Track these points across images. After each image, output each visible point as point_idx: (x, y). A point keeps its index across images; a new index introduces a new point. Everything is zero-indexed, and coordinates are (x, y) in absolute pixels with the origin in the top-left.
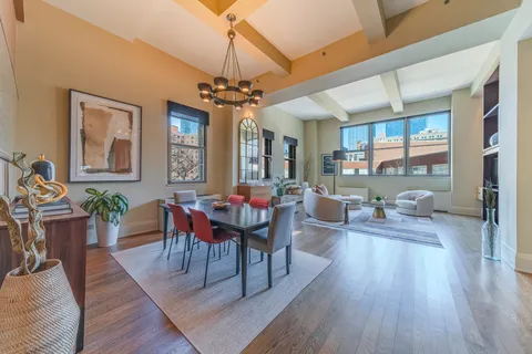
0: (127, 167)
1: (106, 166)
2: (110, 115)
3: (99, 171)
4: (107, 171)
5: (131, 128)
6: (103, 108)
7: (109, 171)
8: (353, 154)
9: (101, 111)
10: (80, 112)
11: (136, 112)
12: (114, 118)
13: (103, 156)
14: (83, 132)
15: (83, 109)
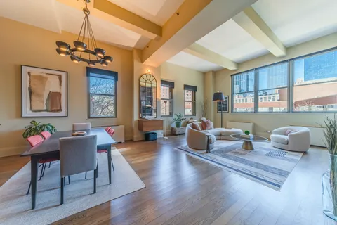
0: (58, 108)
1: (45, 108)
2: (46, 78)
3: (40, 111)
4: (45, 111)
5: (61, 85)
6: (42, 74)
7: (47, 110)
8: (271, 96)
9: (40, 76)
10: (28, 77)
11: (64, 75)
12: (49, 80)
13: (43, 102)
14: (30, 89)
15: (30, 75)
